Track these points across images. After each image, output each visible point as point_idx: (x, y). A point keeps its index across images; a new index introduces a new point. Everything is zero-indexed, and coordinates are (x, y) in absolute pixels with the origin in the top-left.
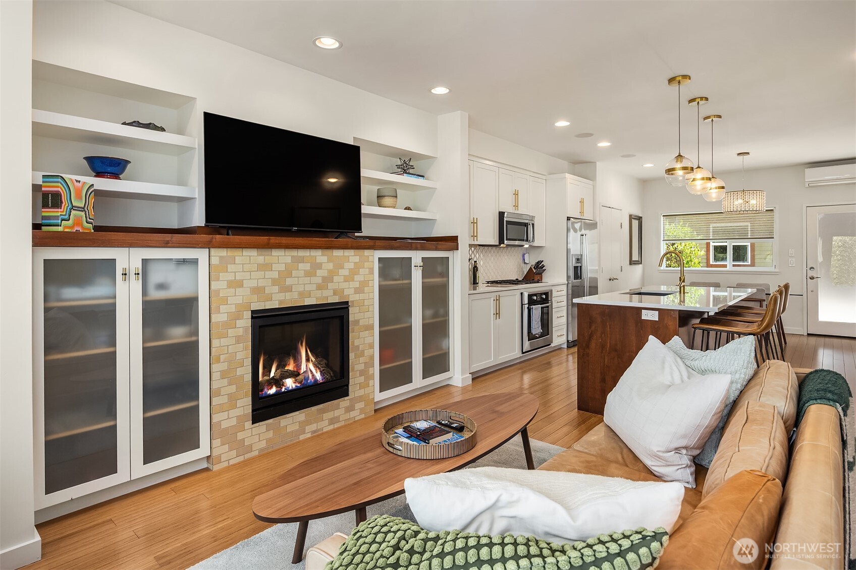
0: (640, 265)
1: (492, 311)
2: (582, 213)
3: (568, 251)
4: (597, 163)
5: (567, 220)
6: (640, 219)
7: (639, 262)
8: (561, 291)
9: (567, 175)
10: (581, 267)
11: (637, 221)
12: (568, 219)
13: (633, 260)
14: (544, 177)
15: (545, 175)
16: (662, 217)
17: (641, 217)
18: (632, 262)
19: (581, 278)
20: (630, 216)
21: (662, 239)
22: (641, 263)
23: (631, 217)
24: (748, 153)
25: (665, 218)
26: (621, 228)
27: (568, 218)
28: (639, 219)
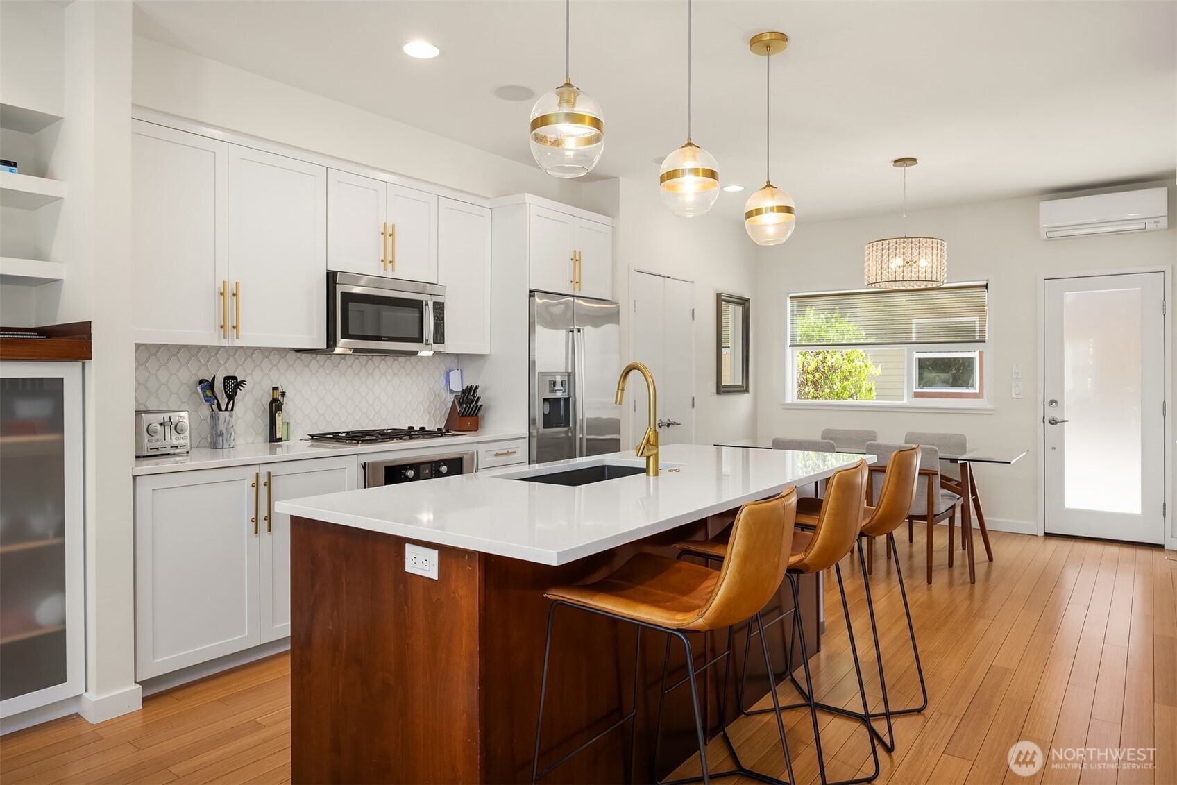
0: (746, 394)
1: (248, 513)
2: (576, 283)
3: (531, 364)
4: (621, 178)
5: (530, 296)
6: (744, 302)
7: (742, 389)
8: (508, 453)
9: (529, 198)
10: (567, 400)
11: (739, 309)
12: (532, 293)
13: (723, 384)
14: (488, 204)
15: (489, 199)
16: (789, 301)
17: (748, 300)
18: (721, 390)
19: (567, 424)
20: (719, 295)
21: (789, 344)
22: (747, 391)
23: (720, 299)
24: (913, 160)
25: (795, 301)
26: (693, 319)
27: (530, 292)
28: (743, 304)
